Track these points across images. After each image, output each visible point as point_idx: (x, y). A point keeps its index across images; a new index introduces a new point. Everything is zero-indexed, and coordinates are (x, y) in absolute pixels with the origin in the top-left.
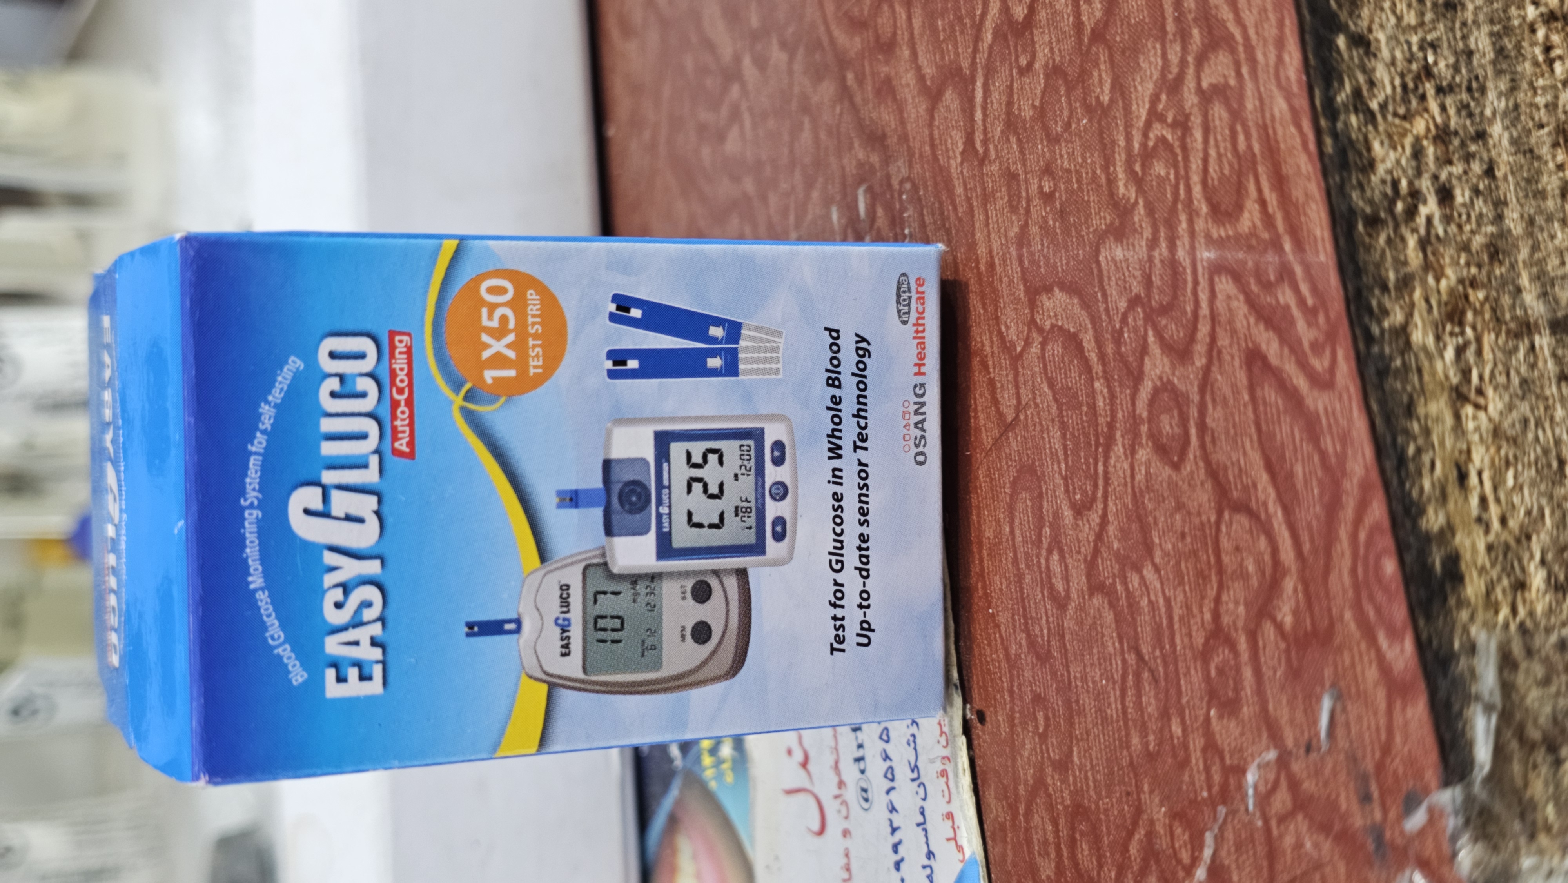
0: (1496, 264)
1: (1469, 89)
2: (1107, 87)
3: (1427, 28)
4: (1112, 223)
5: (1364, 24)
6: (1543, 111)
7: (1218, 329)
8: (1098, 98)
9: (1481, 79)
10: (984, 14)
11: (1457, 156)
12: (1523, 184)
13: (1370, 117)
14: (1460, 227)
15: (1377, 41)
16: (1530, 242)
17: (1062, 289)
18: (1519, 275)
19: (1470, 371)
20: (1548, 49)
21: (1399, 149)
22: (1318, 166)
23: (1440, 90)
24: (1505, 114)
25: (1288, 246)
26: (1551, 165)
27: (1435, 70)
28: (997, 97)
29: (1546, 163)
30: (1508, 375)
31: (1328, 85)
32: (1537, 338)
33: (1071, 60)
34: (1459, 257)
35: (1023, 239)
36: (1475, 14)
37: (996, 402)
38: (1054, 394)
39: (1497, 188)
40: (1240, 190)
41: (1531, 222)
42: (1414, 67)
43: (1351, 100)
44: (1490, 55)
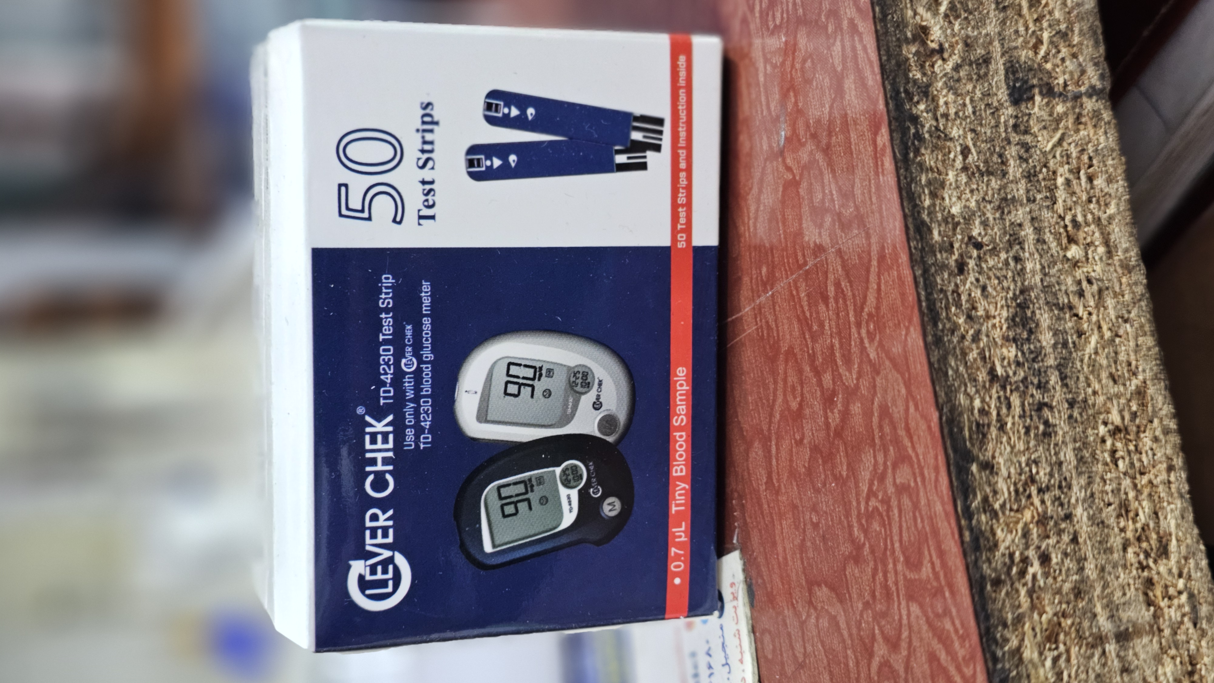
0: (1080, 601)
1: (1060, 487)
2: (845, 467)
3: (1031, 451)
4: (851, 553)
5: (989, 454)
6: (1110, 494)
7: (913, 635)
8: (840, 472)
9: (1068, 479)
10: (774, 401)
11: (1052, 532)
12: (1097, 545)
13: (995, 515)
14: (1055, 578)
15: (998, 463)
16: (1102, 583)
17: (826, 586)
18: (1095, 606)
19: (1062, 673)
20: (1113, 452)
21: (1014, 532)
22: (961, 550)
23: (1040, 491)
24: (1084, 501)
25: (947, 594)
26: (1116, 530)
27: (1037, 477)
28: (784, 454)
29: (1113, 529)
30: (1087, 672)
31: (966, 498)
32: (1107, 646)
33: (824, 444)
34: (1054, 599)
35: (802, 547)
36: (1064, 437)
37: (792, 648)
38: (825, 651)
39: (1080, 549)
40: (920, 553)
41: (1103, 569)
42: (1023, 477)
43: (981, 505)
44: (1074, 462)
